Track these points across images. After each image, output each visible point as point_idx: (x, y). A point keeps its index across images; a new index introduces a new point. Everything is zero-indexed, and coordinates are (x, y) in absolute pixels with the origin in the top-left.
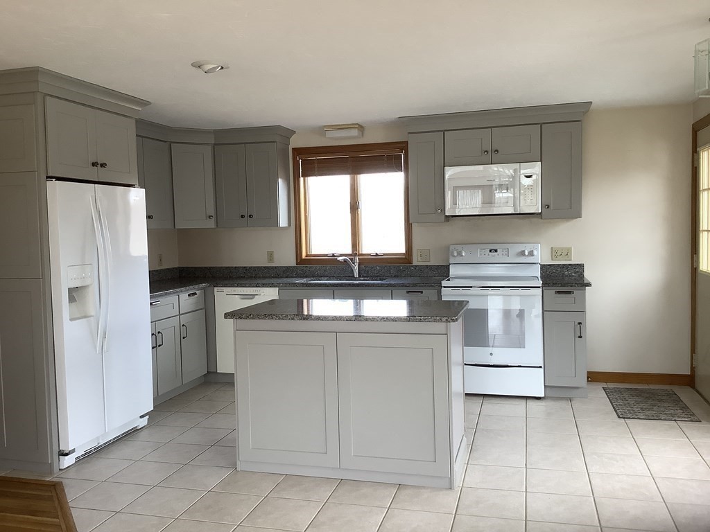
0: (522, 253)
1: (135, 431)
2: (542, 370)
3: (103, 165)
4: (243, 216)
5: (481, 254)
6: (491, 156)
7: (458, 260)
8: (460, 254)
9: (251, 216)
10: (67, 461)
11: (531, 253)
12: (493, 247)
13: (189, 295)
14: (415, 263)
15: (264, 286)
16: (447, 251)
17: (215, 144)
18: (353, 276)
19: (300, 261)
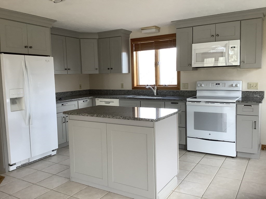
0: (232, 86)
1: (50, 156)
2: (235, 144)
3: (31, 47)
4: (109, 69)
5: (211, 86)
6: (216, 37)
7: (200, 88)
8: (201, 85)
9: (112, 69)
10: (12, 168)
11: (236, 86)
12: (218, 82)
13: (84, 101)
14: (182, 89)
15: (113, 98)
16: (195, 84)
17: (99, 39)
18: (154, 95)
19: (134, 88)
